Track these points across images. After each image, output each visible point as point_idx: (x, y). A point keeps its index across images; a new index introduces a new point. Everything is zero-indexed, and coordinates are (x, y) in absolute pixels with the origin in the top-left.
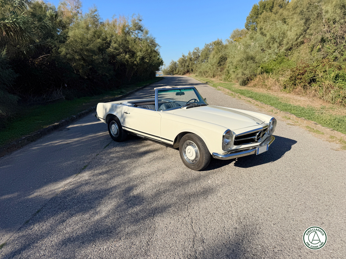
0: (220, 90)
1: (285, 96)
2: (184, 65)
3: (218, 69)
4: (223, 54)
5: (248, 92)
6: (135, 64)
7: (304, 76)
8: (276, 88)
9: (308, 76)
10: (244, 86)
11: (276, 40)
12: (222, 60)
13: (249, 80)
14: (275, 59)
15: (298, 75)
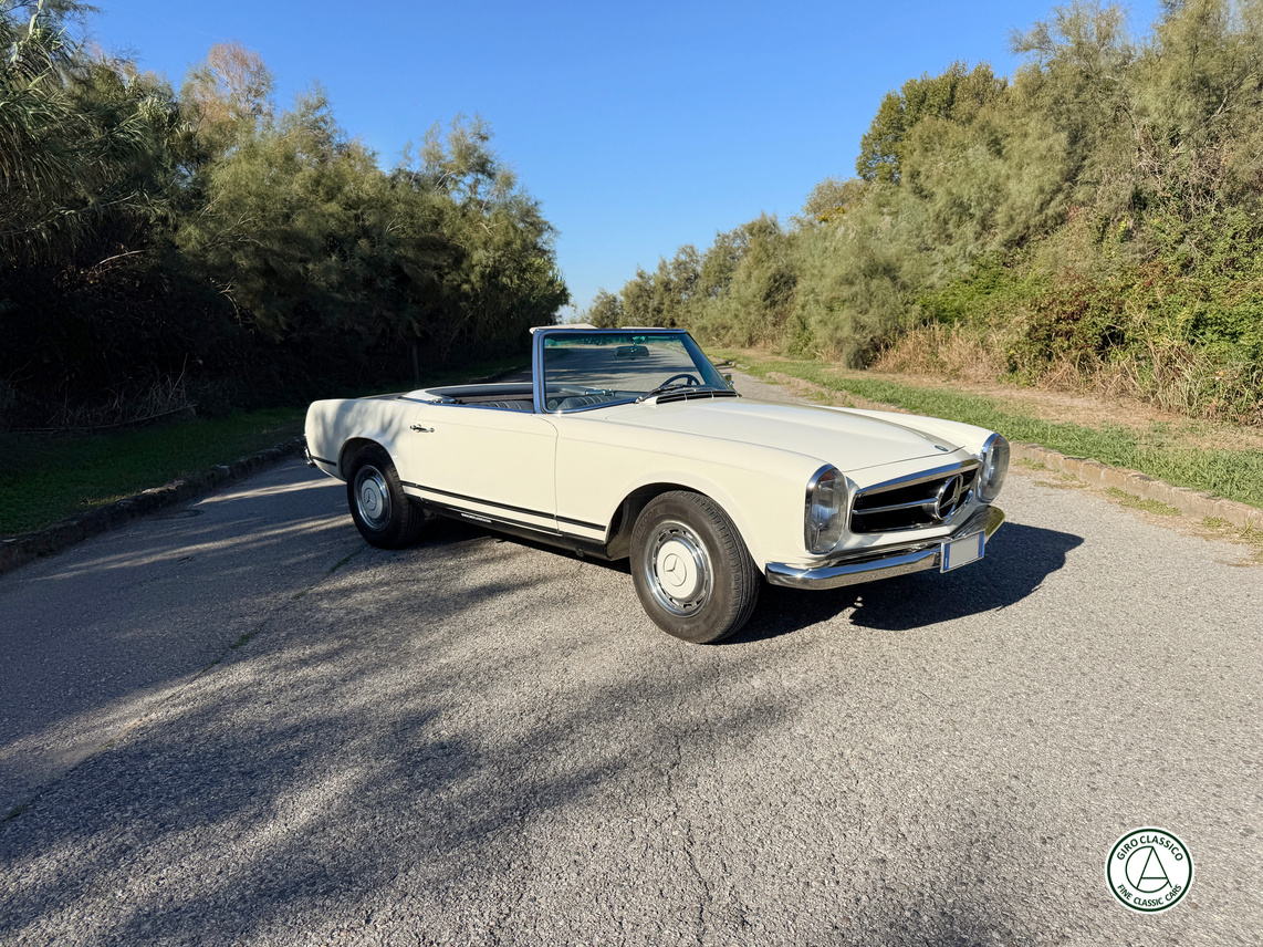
0: (775, 383)
1: (1015, 394)
2: (644, 305)
3: (764, 316)
4: (780, 263)
5: (878, 386)
6: (466, 296)
7: (1081, 323)
8: (980, 370)
9: (1094, 323)
10: (861, 369)
11: (971, 211)
12: (780, 287)
13: (877, 349)
14: (969, 278)
15: (1058, 321)
